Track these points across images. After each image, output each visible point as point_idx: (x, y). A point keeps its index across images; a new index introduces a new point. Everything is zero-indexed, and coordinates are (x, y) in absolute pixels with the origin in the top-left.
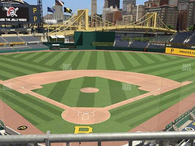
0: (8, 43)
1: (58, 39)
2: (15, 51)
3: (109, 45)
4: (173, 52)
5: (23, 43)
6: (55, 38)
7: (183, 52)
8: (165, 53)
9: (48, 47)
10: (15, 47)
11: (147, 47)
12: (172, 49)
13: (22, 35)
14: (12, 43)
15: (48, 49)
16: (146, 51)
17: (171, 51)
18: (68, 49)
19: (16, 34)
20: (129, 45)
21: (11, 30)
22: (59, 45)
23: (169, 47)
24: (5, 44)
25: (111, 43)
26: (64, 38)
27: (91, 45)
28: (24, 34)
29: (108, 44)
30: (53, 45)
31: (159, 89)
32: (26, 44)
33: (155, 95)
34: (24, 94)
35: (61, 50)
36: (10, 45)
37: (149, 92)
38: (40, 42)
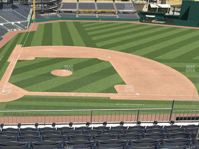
0: (97, 10)
1: (160, 9)
2: (98, 19)
5: (113, 11)
6: (155, 7)
9: (139, 18)
10: (100, 15)
13: (120, 2)
14: (100, 11)
15: (138, 21)
18: (162, 22)
22: (154, 16)
28: (122, 1)
30: (147, 16)
31: (138, 94)
32: (116, 12)
33: (111, 99)
34: (8, 61)
35: (152, 23)
36: (97, 13)
37: (117, 93)
38: (134, 11)
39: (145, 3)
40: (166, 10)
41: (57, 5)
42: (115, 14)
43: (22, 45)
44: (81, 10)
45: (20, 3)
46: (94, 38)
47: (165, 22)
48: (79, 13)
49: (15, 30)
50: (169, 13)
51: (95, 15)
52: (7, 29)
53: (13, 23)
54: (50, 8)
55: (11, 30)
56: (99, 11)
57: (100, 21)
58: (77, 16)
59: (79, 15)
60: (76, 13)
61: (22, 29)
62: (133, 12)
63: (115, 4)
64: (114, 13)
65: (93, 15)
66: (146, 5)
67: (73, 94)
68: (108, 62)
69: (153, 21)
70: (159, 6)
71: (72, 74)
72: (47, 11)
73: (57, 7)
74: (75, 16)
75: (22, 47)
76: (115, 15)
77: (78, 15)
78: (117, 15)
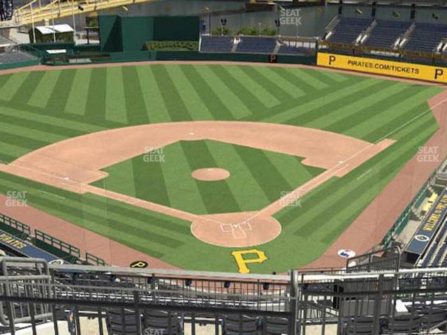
1: (58, 34)
3: (186, 50)
4: (334, 64)
6: (49, 32)
7: (354, 63)
8: (315, 64)
9: (36, 58)
11: (276, 52)
12: (330, 57)
15: (38, 64)
16: (275, 62)
17: (330, 60)
18: (88, 60)
20: (235, 47)
22: (64, 51)
23: (323, 51)
25: (191, 43)
26: (72, 32)
27: (144, 48)
29: (184, 47)
30: (50, 52)
31: (341, 162)
33: (340, 176)
35: (72, 64)
39: (12, 26)
66: (12, 29)
69: (72, 61)
70: (55, 30)
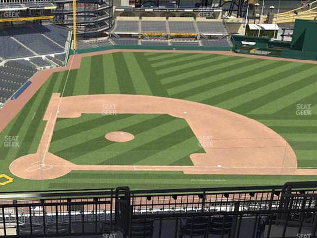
0: (169, 33)
1: (263, 31)
2: (171, 48)
5: (193, 34)
6: (256, 29)
10: (174, 41)
13: (204, 19)
14: (174, 34)
18: (265, 52)
19: (193, 18)
21: (185, 11)
24: (163, 34)
30: (243, 42)
31: (219, 166)
32: (198, 37)
33: (185, 173)
34: (43, 120)
35: (251, 54)
36: (169, 37)
37: (193, 165)
38: (225, 35)
39: (241, 22)
40: (272, 33)
41: (108, 24)
42: (196, 39)
43: (60, 94)
44: (145, 34)
45: (52, 23)
46: (165, 81)
47: (269, 52)
48: (143, 37)
49: (48, 68)
50: (276, 38)
51: (166, 41)
52: (36, 65)
53: (43, 57)
54: (99, 29)
55: (42, 68)
56: (172, 34)
57: (174, 51)
58: (140, 44)
59: (142, 40)
60: (138, 37)
61: (57, 66)
62: (223, 36)
63: (197, 22)
64: (195, 37)
65: (163, 41)
66: (242, 24)
67: (135, 168)
68: (183, 119)
69: (252, 51)
70: (261, 27)
71: (134, 139)
72: (95, 34)
73: (108, 27)
74: (137, 42)
75: (61, 96)
76: (196, 41)
77: (141, 42)
78: (199, 41)
